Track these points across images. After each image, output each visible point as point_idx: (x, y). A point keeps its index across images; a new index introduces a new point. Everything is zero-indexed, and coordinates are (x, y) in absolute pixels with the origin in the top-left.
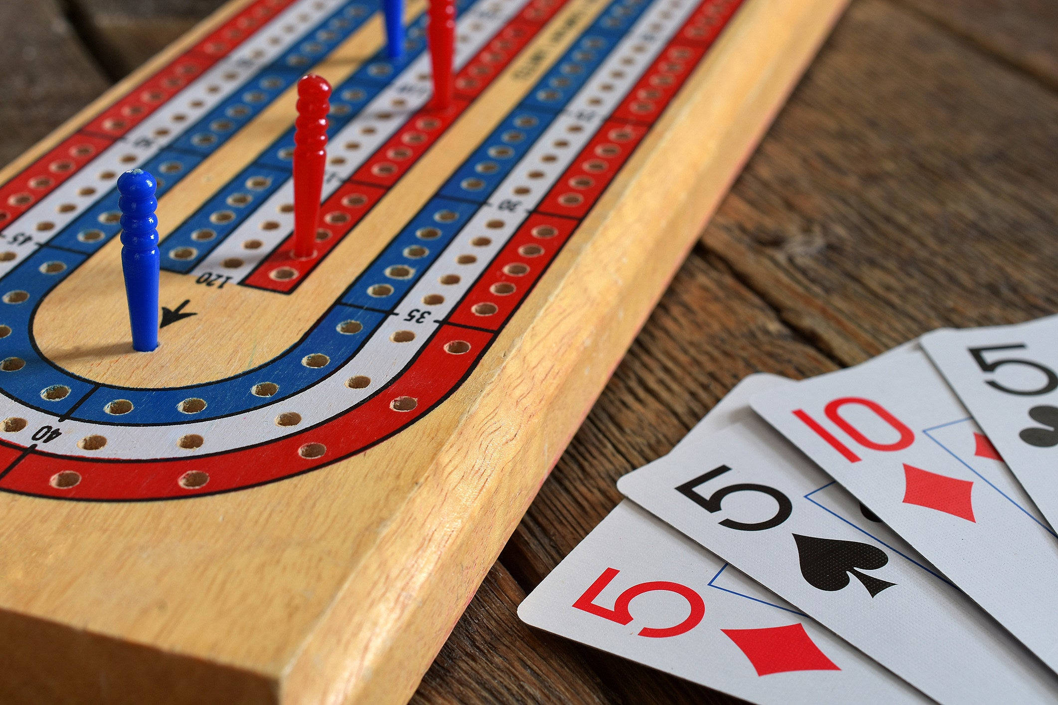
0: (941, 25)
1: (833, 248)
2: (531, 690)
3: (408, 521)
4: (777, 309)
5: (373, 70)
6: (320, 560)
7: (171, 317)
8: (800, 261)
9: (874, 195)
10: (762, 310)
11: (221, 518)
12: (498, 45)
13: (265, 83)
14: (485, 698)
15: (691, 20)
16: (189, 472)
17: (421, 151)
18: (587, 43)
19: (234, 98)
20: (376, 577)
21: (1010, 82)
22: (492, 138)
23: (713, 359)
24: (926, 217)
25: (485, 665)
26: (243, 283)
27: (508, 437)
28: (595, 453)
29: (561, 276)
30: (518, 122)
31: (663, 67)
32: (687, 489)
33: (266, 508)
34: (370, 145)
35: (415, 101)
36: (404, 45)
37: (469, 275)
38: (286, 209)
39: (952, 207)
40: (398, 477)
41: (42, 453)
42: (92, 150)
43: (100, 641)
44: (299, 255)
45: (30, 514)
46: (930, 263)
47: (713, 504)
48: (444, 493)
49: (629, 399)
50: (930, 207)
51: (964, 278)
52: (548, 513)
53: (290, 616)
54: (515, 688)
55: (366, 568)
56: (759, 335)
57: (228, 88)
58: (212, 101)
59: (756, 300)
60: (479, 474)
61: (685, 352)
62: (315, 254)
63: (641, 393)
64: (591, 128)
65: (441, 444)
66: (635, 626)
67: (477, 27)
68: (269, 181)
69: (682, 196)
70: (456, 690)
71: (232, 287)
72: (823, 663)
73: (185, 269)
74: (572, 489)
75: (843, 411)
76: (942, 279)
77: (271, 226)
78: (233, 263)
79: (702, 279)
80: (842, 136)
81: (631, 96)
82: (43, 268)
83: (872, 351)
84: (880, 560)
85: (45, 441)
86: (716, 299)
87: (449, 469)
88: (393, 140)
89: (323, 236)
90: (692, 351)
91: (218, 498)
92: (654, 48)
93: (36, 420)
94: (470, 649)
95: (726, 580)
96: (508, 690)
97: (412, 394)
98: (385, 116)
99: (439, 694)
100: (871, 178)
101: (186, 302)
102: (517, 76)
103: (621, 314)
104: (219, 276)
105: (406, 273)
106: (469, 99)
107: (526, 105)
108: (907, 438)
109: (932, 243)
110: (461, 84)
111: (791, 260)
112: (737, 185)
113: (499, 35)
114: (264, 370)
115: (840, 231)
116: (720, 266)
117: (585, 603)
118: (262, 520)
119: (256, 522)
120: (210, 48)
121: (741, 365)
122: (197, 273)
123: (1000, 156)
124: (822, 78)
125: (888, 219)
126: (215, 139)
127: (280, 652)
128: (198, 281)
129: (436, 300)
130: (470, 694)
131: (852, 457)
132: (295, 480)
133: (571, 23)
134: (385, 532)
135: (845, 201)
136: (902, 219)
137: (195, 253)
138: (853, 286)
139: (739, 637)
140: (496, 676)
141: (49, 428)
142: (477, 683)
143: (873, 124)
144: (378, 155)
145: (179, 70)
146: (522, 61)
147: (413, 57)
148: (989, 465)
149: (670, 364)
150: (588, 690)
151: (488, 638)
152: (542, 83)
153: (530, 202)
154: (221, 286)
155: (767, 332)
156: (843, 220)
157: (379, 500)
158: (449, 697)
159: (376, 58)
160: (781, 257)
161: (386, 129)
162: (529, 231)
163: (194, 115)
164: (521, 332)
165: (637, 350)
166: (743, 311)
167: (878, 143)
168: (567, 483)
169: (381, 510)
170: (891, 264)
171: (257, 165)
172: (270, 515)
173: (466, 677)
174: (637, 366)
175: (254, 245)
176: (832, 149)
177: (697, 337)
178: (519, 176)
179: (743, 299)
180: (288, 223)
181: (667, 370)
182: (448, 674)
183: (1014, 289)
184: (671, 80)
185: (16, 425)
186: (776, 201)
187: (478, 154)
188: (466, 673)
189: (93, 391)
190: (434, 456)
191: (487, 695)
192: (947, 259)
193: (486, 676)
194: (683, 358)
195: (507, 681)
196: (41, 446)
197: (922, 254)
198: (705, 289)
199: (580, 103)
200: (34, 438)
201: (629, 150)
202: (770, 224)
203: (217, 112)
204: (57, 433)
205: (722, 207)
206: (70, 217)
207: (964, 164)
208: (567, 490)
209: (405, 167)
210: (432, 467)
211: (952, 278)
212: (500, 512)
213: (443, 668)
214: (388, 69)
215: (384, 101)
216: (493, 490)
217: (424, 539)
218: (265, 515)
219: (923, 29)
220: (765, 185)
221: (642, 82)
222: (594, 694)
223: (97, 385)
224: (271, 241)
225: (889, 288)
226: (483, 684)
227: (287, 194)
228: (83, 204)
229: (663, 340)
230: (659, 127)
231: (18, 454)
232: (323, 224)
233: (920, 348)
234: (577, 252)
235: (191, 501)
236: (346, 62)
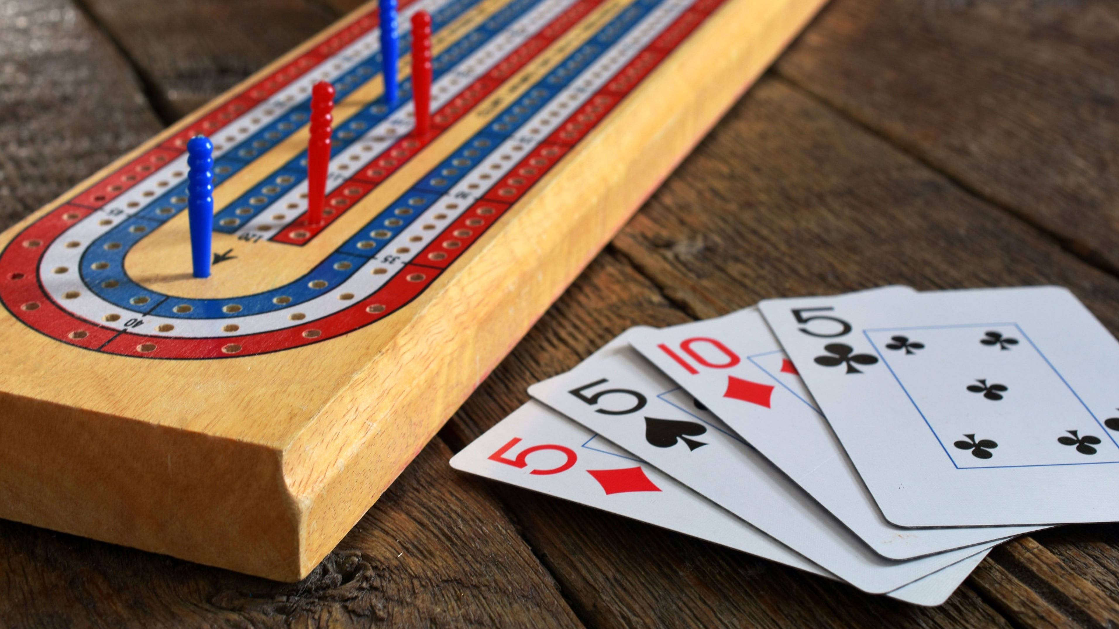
0: (825, 102)
1: (709, 250)
2: (454, 508)
3: (373, 376)
4: (660, 288)
5: (374, 110)
6: (313, 390)
7: (219, 259)
8: (683, 257)
9: (747, 216)
10: (649, 288)
11: (249, 369)
12: (468, 95)
13: (294, 118)
14: (423, 512)
15: (615, 78)
16: (229, 345)
17: (403, 162)
18: (535, 94)
19: (271, 127)
20: (349, 407)
21: (868, 142)
22: (457, 153)
23: (609, 319)
24: (784, 231)
25: (425, 495)
26: (272, 239)
27: (448, 338)
28: (518, 377)
29: (493, 237)
30: (476, 144)
31: (589, 109)
32: (576, 393)
33: (279, 364)
34: (367, 157)
35: (402, 130)
36: (398, 94)
37: (429, 237)
38: (303, 196)
39: (803, 224)
40: (368, 348)
41: (131, 334)
42: (166, 157)
43: (168, 431)
44: (311, 223)
45: (124, 365)
46: (780, 260)
47: (593, 400)
48: (399, 365)
49: (546, 345)
50: (786, 224)
51: (802, 270)
52: (480, 413)
53: (291, 418)
54: (444, 507)
55: (342, 397)
56: (645, 305)
57: (266, 120)
58: (254, 129)
59: (647, 283)
60: (426, 358)
61: (590, 315)
62: (322, 223)
63: (555, 341)
64: (528, 148)
65: (398, 331)
66: (528, 469)
67: (454, 82)
68: (292, 179)
69: (594, 200)
70: (404, 508)
71: (263, 242)
72: (651, 487)
73: (230, 230)
74: (498, 399)
75: (693, 346)
76: (786, 271)
77: (293, 206)
78: (265, 228)
79: (610, 269)
80: (732, 177)
81: (562, 127)
82: (132, 229)
83: (722, 312)
84: (700, 430)
85: (134, 326)
86: (618, 282)
87: (403, 350)
88: (385, 154)
89: (329, 213)
90: (596, 315)
91: (247, 359)
92: (583, 98)
93: (126, 315)
94: (416, 485)
95: (595, 444)
96: (440, 508)
97: (381, 302)
98: (380, 139)
99: (393, 510)
100: (748, 205)
101: (230, 251)
102: (480, 114)
103: (540, 277)
104: (254, 236)
105: (385, 235)
106: (442, 129)
107: (484, 133)
108: (735, 360)
109: (783, 247)
110: (438, 119)
111: (677, 257)
112: (645, 208)
113: (470, 87)
114: (282, 290)
115: (717, 239)
116: (624, 260)
117: (497, 457)
118: (276, 370)
119: (272, 371)
120: (255, 94)
121: (628, 322)
122: (239, 233)
123: (850, 192)
124: (725, 139)
125: (755, 232)
126: (255, 153)
127: (282, 437)
128: (240, 238)
129: (405, 250)
130: (414, 510)
131: (693, 371)
132: (299, 349)
133: (525, 80)
134: (356, 377)
135: (724, 220)
136: (765, 232)
137: (238, 222)
138: (718, 274)
139: (598, 475)
140: (432, 500)
141: (136, 320)
142: (419, 504)
143: (757, 170)
144: (373, 163)
145: (232, 108)
146: (485, 105)
147: (403, 103)
148: (789, 378)
149: (578, 323)
150: (493, 509)
151: (429, 480)
152: (498, 119)
153: (478, 193)
154: (256, 241)
155: (651, 303)
156: (721, 232)
157: (354, 360)
158: (399, 511)
159: (377, 102)
160: (669, 254)
161: (379, 148)
162: (475, 211)
163: (241, 137)
164: (460, 269)
165: (554, 312)
166: (635, 289)
167: (756, 181)
168: (495, 396)
169: (355, 365)
170: (751, 261)
171: (285, 169)
172: (281, 367)
173: (412, 501)
174: (554, 324)
175: (281, 217)
176: (720, 185)
177: (600, 305)
178: (473, 177)
179: (636, 281)
180: (304, 205)
181: (576, 327)
182: (400, 499)
183: (838, 278)
184: (593, 117)
185: (114, 318)
186: (673, 219)
187: (446, 163)
188: (412, 498)
189: (165, 300)
190: (393, 337)
191: (424, 510)
192: (792, 257)
193: (425, 500)
194: (588, 319)
195: (439, 503)
196: (130, 329)
197: (774, 254)
198: (611, 275)
199: (525, 131)
200: (126, 325)
201: (553, 162)
202: (665, 234)
203: (258, 135)
204: (141, 322)
205: (631, 221)
206: (149, 200)
207: (821, 198)
208: (495, 400)
209: (391, 171)
210: (391, 343)
211: (794, 271)
212: (441, 392)
213: (397, 496)
214: (385, 109)
215: (381, 129)
216: (435, 372)
217: (384, 391)
218: (279, 367)
219: (811, 105)
220: (668, 209)
221: (572, 118)
222: (497, 511)
223: (168, 297)
224: (291, 215)
225: (745, 275)
226: (423, 505)
227: (304, 187)
228: (159, 191)
229: (575, 308)
230: (579, 147)
231: (115, 334)
232: (330, 205)
233: (759, 311)
234: (507, 223)
235: (229, 360)
236: (354, 104)
